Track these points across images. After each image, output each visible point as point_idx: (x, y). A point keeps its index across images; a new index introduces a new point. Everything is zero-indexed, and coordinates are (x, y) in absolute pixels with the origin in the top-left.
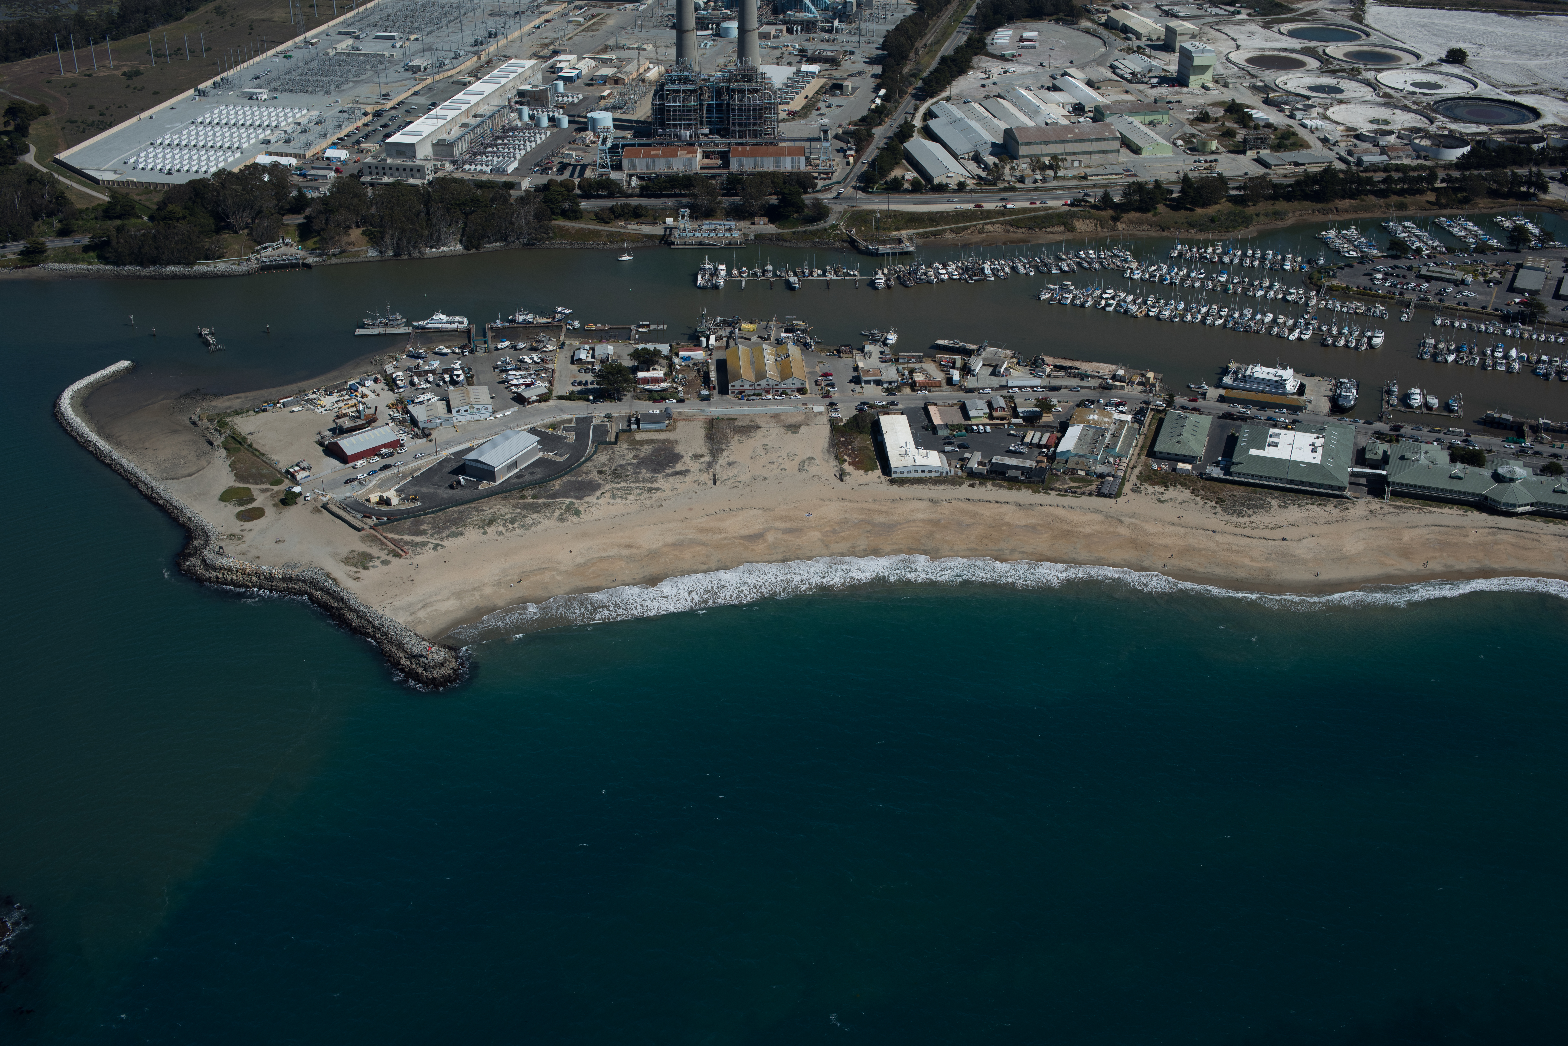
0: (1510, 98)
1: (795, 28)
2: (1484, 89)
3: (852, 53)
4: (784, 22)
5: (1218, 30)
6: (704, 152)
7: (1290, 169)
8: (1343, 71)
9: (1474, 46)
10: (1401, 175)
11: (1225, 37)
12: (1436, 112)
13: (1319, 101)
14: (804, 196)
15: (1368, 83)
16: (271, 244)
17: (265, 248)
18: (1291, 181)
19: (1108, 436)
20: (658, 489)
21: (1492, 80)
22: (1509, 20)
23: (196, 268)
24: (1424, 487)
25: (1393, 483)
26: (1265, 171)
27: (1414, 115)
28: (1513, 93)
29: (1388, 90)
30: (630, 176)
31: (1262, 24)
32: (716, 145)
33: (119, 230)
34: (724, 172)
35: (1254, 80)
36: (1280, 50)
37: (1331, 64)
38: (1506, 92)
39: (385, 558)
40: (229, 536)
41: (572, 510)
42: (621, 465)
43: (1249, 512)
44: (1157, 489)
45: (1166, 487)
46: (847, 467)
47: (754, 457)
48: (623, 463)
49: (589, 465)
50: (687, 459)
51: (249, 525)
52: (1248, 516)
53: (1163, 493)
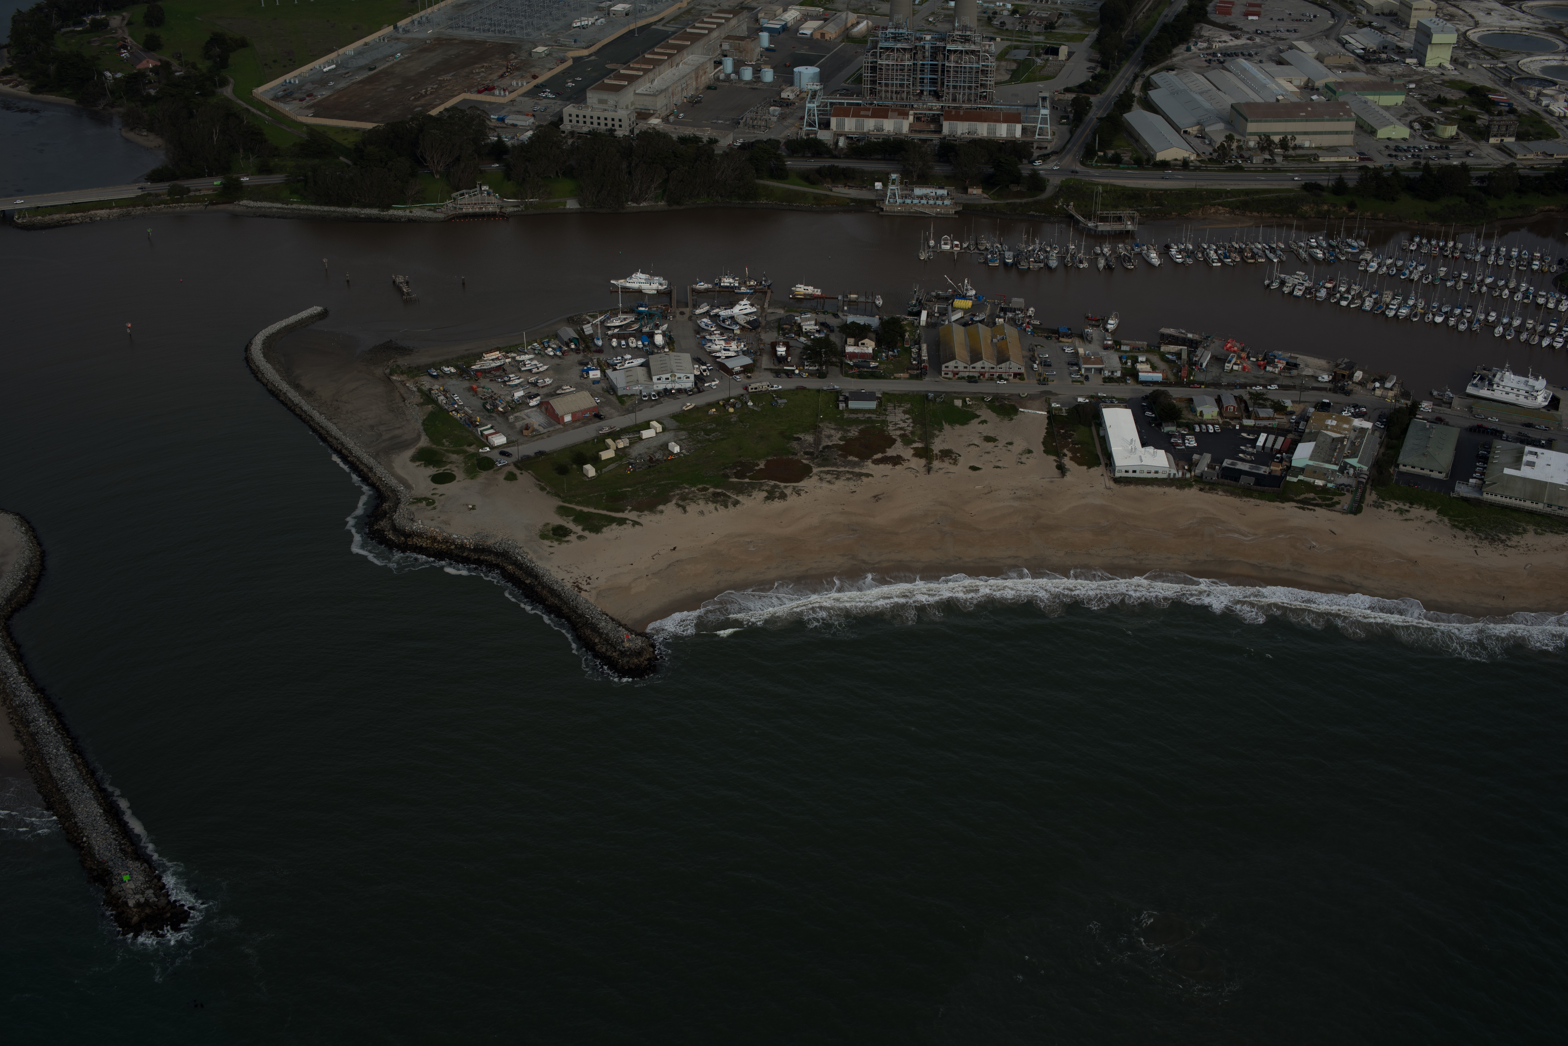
3: (1067, 16)
5: (1455, 6)
6: (915, 114)
7: (1539, 160)
13: (1566, 86)
14: (1020, 165)
16: (468, 191)
17: (462, 195)
20: (868, 475)
23: (392, 212)
26: (1510, 160)
30: (838, 136)
31: (1502, 1)
33: (316, 169)
34: (935, 136)
35: (1495, 62)
36: (1522, 29)
39: (581, 533)
40: (419, 500)
41: (777, 494)
42: (827, 447)
43: (1503, 537)
44: (1401, 505)
45: (1412, 504)
46: (1067, 462)
47: (970, 445)
48: (830, 444)
49: (795, 444)
50: (899, 444)
51: (442, 488)
52: (1503, 541)
53: (1408, 511)
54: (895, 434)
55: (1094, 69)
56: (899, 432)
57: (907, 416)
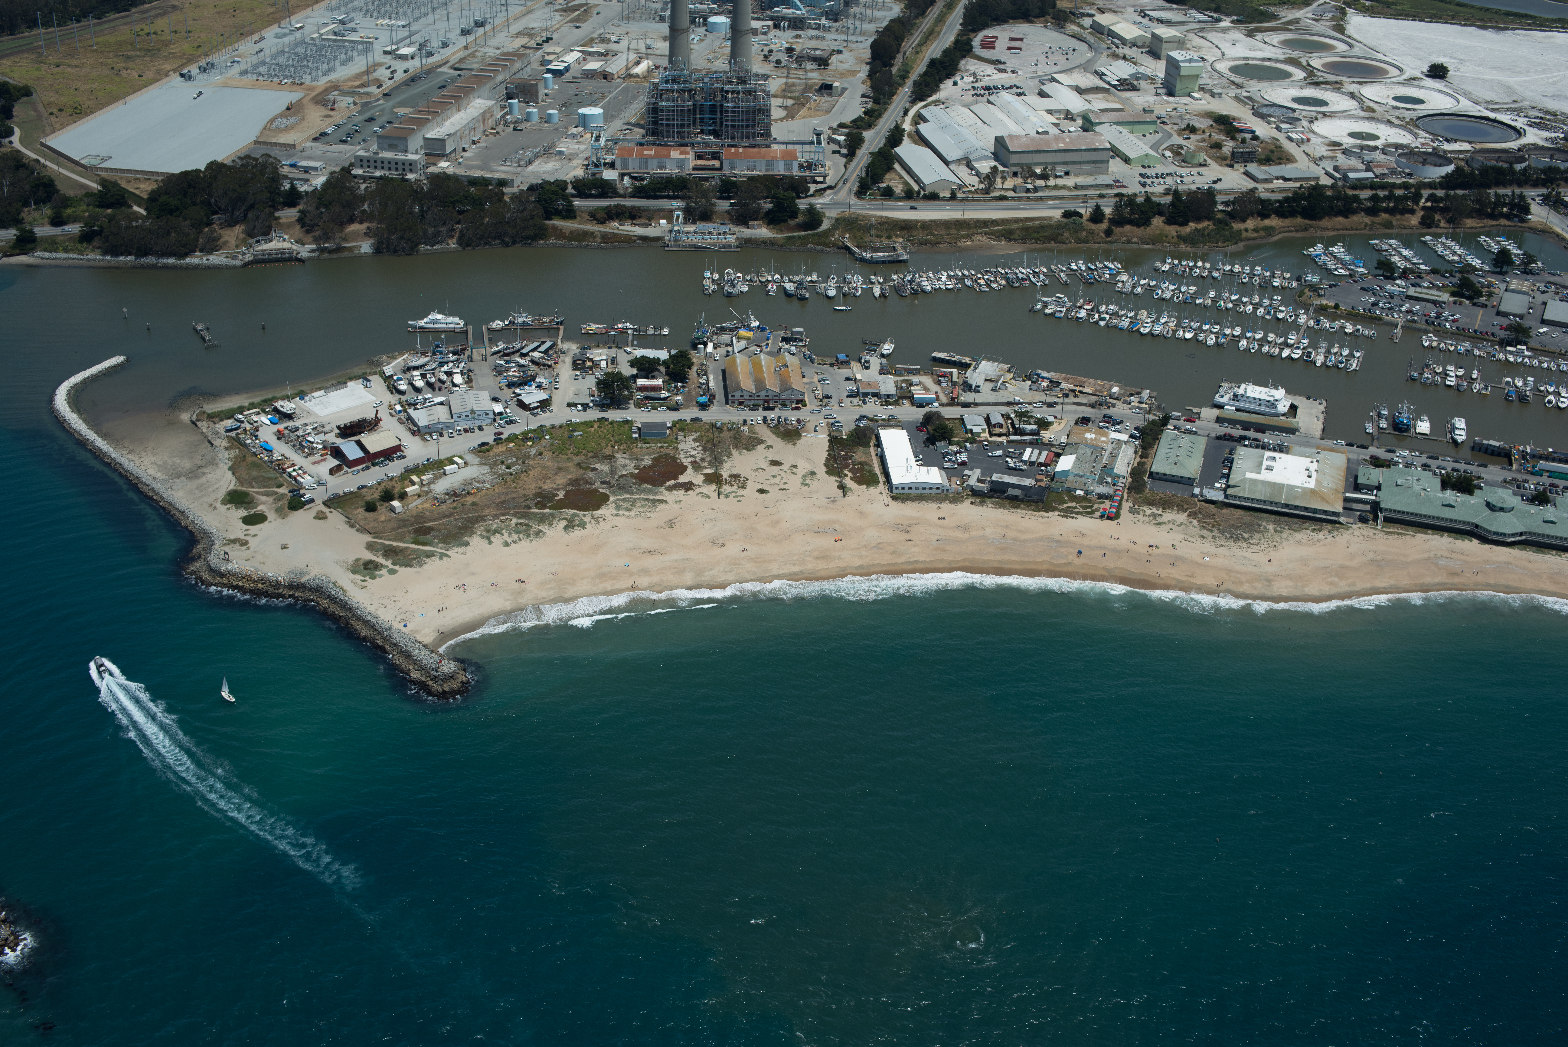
0: (1492, 115)
1: (782, 24)
2: (1466, 106)
3: (840, 52)
4: (772, 19)
5: (1203, 37)
6: (696, 152)
7: (1279, 184)
8: (1326, 83)
9: (1455, 61)
10: (1386, 193)
11: (1209, 44)
12: (1417, 127)
13: (1304, 113)
14: (798, 201)
15: (1352, 95)
16: (264, 238)
17: (259, 241)
18: (1279, 196)
19: (1106, 455)
20: (661, 501)
21: (1473, 96)
22: (1489, 34)
23: (188, 260)
24: (1416, 515)
25: (1386, 510)
26: (1253, 185)
27: (1397, 130)
28: (1493, 110)
29: (1371, 104)
30: (622, 175)
31: (1246, 32)
32: (707, 144)
33: (111, 219)
34: (717, 174)
35: (1239, 91)
36: (1264, 59)
37: (1315, 75)
38: (1487, 109)
39: (391, 567)
40: (234, 541)
41: (577, 522)
42: (623, 476)
43: (1246, 536)
44: (1155, 510)
45: (1164, 509)
46: (848, 482)
47: (757, 470)
48: (625, 473)
49: (591, 474)
50: (690, 470)
51: (253, 529)
52: (1245, 540)
53: (1161, 515)
54: (686, 462)
55: (866, 103)
56: (690, 460)
57: (697, 444)
